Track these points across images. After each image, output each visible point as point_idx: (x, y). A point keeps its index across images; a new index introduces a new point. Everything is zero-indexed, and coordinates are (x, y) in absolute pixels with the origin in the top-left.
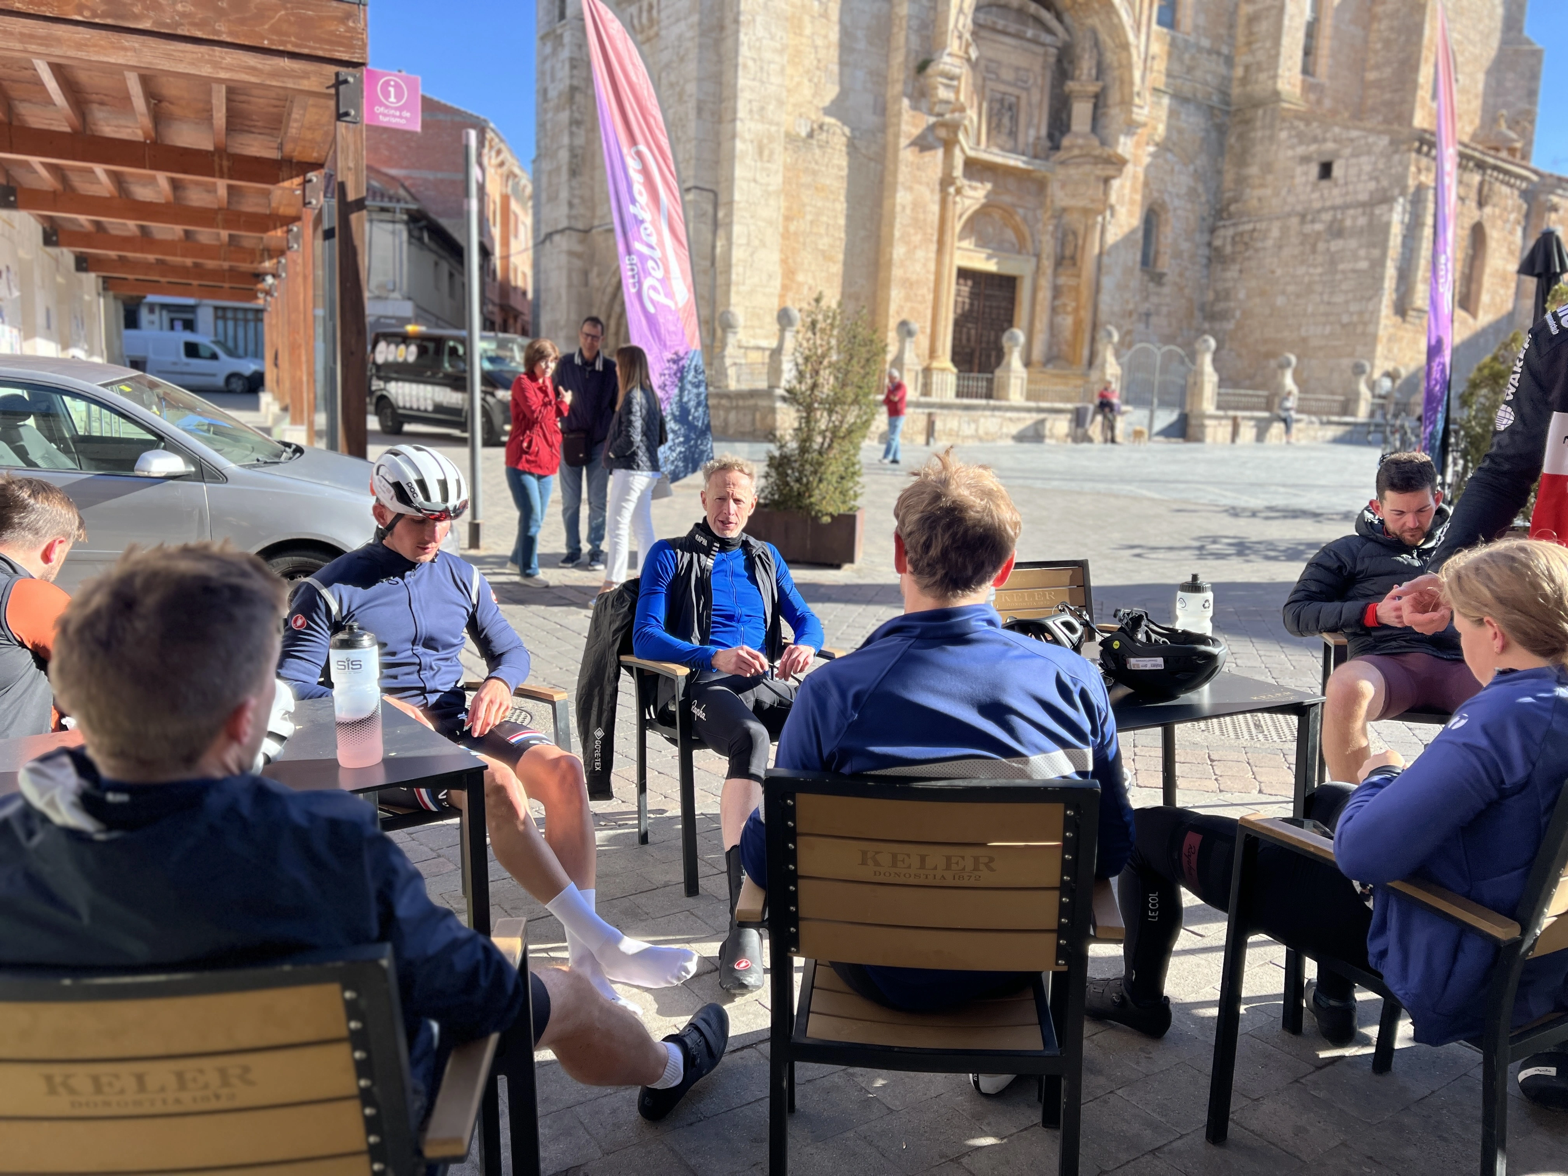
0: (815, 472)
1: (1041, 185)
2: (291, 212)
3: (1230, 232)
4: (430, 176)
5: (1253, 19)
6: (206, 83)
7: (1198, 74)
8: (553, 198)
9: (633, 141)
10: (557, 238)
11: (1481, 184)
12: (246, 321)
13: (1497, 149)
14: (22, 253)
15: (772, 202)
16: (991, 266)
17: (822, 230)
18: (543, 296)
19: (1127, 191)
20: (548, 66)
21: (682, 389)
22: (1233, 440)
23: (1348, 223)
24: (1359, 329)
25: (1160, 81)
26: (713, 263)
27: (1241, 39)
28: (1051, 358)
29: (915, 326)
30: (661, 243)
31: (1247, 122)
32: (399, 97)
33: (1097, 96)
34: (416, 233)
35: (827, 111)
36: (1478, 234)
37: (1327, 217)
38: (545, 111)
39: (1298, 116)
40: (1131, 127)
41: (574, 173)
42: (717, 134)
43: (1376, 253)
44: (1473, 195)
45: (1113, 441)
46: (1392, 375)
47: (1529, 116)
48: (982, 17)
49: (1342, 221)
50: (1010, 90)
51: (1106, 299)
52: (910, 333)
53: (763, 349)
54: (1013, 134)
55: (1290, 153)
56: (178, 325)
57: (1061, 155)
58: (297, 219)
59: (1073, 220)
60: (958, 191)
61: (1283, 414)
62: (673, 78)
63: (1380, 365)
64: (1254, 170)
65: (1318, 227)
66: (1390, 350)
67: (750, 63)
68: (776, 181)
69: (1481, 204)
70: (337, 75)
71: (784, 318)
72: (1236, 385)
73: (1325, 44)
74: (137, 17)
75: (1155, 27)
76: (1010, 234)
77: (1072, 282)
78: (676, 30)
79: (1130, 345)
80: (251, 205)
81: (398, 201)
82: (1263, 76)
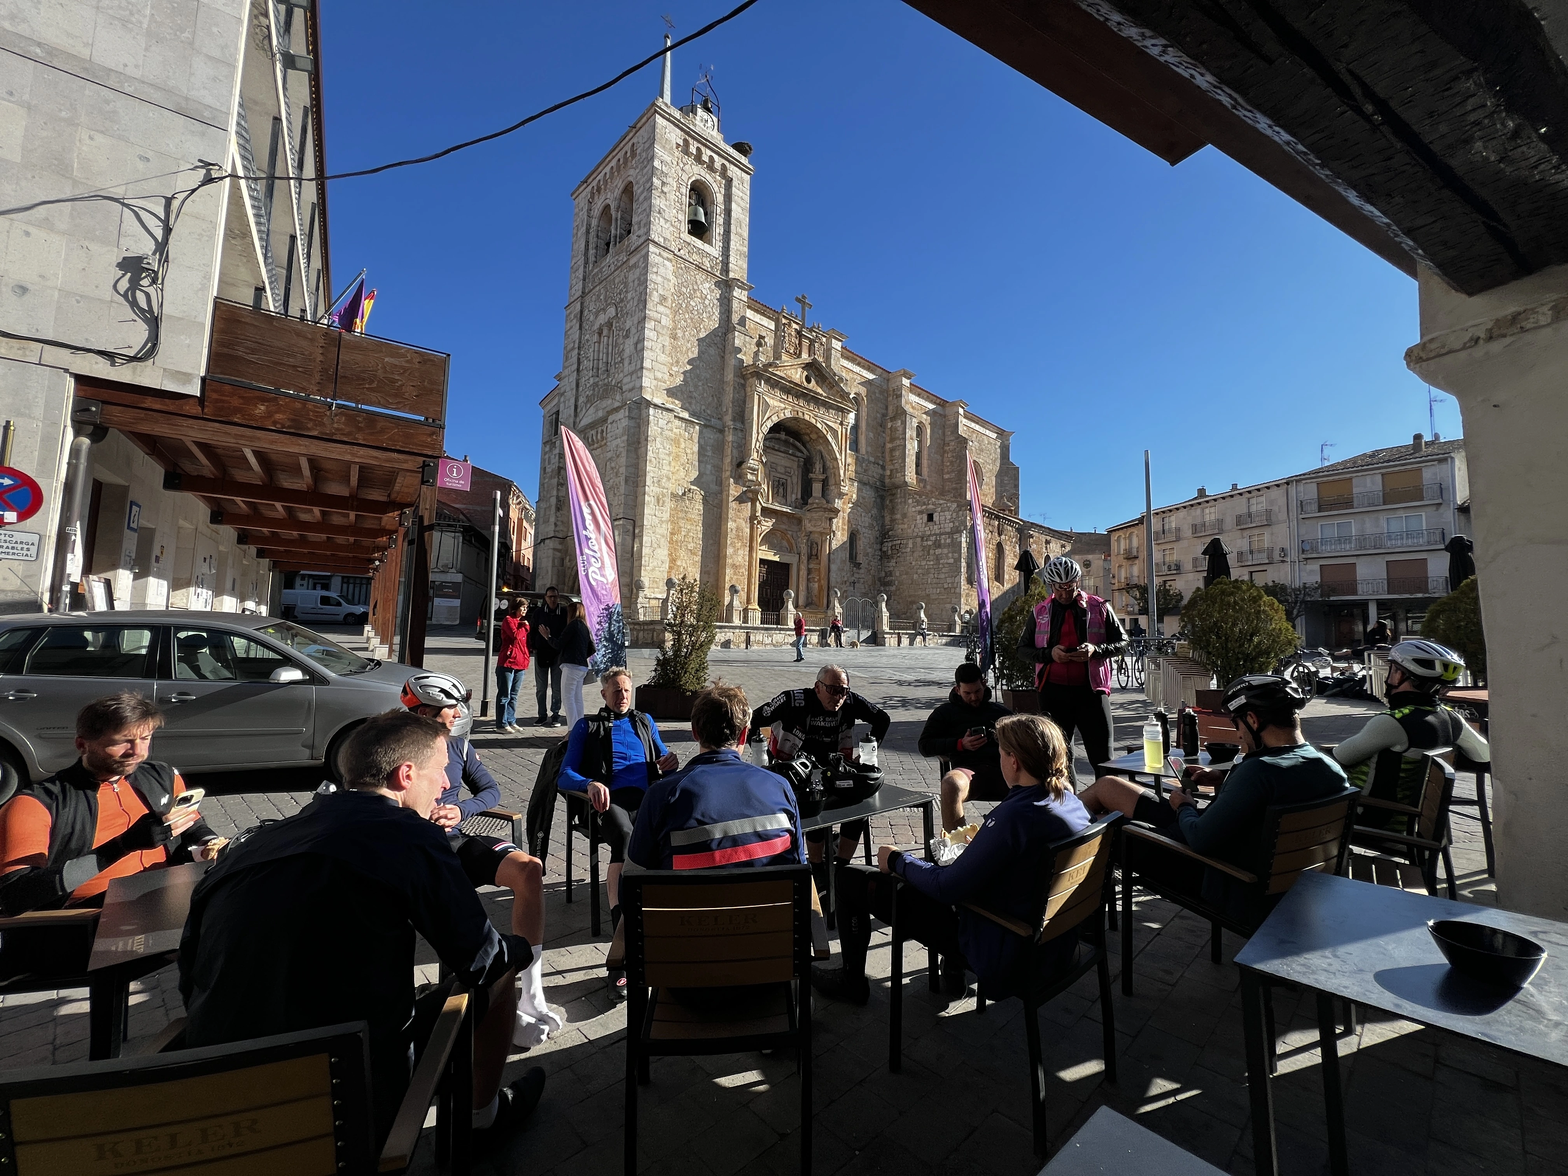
0: (682, 668)
1: (799, 521)
2: (393, 528)
3: (890, 544)
4: (478, 508)
5: (892, 450)
6: (349, 464)
7: (870, 473)
8: (546, 521)
9: (587, 499)
10: (547, 541)
11: (999, 525)
12: (361, 584)
13: (1004, 510)
14: (221, 548)
15: (664, 526)
16: (776, 559)
17: (690, 540)
18: (538, 571)
19: (840, 524)
20: (547, 456)
21: (610, 624)
22: (899, 645)
23: (943, 541)
24: (953, 591)
25: (853, 475)
26: (632, 556)
27: (888, 458)
28: (809, 604)
29: (739, 588)
30: (600, 549)
31: (893, 495)
32: (458, 473)
33: (823, 481)
34: (467, 538)
35: (692, 483)
36: (1000, 547)
37: (933, 538)
38: (544, 478)
39: (916, 493)
40: (841, 495)
41: (558, 509)
42: (636, 492)
43: (956, 555)
44: (996, 530)
45: (841, 646)
46: (969, 612)
47: (1017, 496)
48: (768, 443)
49: (940, 540)
50: (782, 476)
51: (833, 575)
52: (736, 592)
53: (659, 599)
54: (785, 496)
55: (914, 509)
56: (319, 587)
57: (809, 507)
58: (396, 531)
59: (815, 537)
60: (759, 523)
61: (921, 631)
62: (613, 465)
63: (964, 608)
64: (898, 516)
65: (930, 543)
66: (967, 601)
67: (653, 459)
68: (666, 516)
69: (1000, 535)
70: (424, 461)
71: (670, 584)
72: (899, 617)
73: (925, 462)
74: (309, 429)
75: (848, 451)
76: (785, 543)
77: (817, 567)
78: (615, 443)
79: (846, 598)
80: (369, 524)
81: (459, 521)
82: (899, 475)
